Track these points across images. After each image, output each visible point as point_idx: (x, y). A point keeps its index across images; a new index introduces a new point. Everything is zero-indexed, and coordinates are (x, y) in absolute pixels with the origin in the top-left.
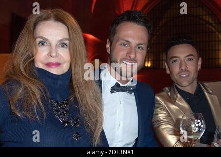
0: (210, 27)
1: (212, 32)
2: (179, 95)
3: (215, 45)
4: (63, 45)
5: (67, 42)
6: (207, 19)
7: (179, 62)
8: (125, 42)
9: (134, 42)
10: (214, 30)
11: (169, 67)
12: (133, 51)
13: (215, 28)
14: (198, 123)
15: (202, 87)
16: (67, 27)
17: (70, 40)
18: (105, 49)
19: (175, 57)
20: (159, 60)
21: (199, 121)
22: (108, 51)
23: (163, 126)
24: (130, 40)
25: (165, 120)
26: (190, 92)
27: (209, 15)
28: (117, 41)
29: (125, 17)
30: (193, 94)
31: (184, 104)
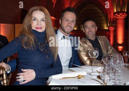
0: (100, 14)
1: (101, 16)
2: (88, 41)
3: (102, 21)
4: (43, 20)
5: (44, 19)
6: (99, 11)
7: (89, 28)
8: (67, 20)
9: (70, 20)
11: (84, 30)
12: (70, 23)
14: (96, 52)
15: (98, 38)
16: (44, 13)
17: (45, 18)
18: (59, 22)
19: (87, 26)
20: (80, 27)
21: (96, 51)
22: (60, 23)
23: (82, 53)
24: (69, 19)
25: (83, 51)
26: (93, 40)
29: (67, 10)
31: (90, 44)
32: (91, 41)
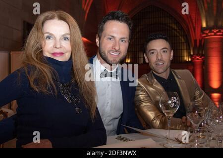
0: (175, 32)
1: (177, 36)
2: (155, 80)
3: (179, 46)
4: (65, 39)
5: (69, 36)
6: (173, 26)
7: (156, 54)
8: (111, 37)
9: (118, 36)
10: (178, 34)
12: (118, 44)
13: (179, 33)
14: (174, 99)
16: (68, 24)
21: (175, 98)
23: (144, 104)
24: (115, 35)
25: (145, 99)
27: (174, 23)
28: (105, 37)
30: (167, 79)
32: (160, 80)
